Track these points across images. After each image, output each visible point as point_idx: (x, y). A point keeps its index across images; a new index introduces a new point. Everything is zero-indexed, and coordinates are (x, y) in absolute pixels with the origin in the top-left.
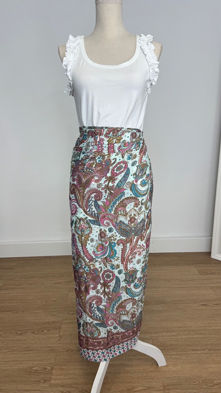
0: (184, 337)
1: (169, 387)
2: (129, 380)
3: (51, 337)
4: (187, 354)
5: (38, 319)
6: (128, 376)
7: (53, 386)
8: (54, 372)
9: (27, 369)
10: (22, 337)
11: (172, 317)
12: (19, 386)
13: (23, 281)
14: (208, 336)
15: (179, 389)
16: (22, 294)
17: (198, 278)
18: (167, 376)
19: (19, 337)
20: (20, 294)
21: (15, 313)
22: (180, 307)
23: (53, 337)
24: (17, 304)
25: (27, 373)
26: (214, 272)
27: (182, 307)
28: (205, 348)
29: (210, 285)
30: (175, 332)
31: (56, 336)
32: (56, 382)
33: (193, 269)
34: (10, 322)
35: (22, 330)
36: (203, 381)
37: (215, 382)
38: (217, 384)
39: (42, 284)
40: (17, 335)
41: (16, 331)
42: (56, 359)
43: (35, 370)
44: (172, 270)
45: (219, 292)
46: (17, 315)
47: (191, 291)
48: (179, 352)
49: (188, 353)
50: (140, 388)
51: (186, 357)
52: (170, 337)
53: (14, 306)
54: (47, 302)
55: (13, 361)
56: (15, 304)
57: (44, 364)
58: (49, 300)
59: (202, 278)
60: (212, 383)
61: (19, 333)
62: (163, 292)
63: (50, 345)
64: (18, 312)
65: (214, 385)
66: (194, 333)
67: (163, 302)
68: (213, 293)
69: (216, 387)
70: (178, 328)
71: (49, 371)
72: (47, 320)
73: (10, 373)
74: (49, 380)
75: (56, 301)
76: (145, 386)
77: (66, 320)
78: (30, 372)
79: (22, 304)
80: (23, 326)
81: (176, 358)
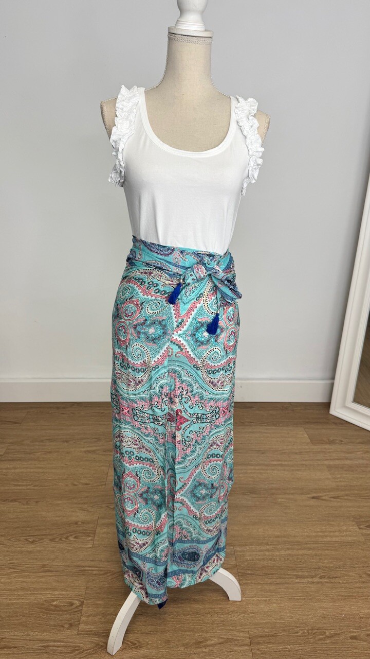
0: (283, 553)
1: (259, 639)
2: (199, 627)
3: (81, 547)
4: (288, 583)
5: (59, 517)
6: (197, 620)
7: (84, 634)
8: (84, 609)
9: (43, 604)
11: (266, 518)
12: (31, 633)
13: (37, 447)
14: (320, 552)
15: (273, 643)
16: (34, 470)
17: (308, 450)
18: (256, 621)
19: (30, 547)
20: (32, 470)
21: (24, 505)
22: (280, 500)
23: (83, 548)
24: (28, 487)
25: (43, 610)
26: (333, 440)
27: (283, 500)
28: (314, 574)
29: (326, 463)
30: (271, 545)
31: (88, 546)
32: (88, 627)
33: (301, 433)
34: (16, 520)
35: (35, 535)
36: (310, 631)
37: (328, 633)
38: (331, 637)
39: (68, 453)
40: (28, 543)
41: (25, 538)
42: (87, 588)
43: (55, 606)
44: (269, 433)
45: (339, 476)
46: (28, 508)
47: (298, 473)
48: (275, 579)
49: (288, 581)
50: (215, 640)
51: (285, 588)
52: (262, 553)
53: (23, 491)
54: (75, 485)
55: (23, 589)
56: (23, 487)
57: (69, 596)
58: (78, 482)
59: (314, 450)
60: (323, 635)
61: (30, 540)
62: (254, 473)
63: (79, 563)
64: (29, 502)
65: (325, 638)
66: (299, 547)
67: (253, 491)
68: (330, 477)
69: (328, 642)
70: (276, 537)
71: (76, 607)
72: (74, 519)
73: (17, 610)
74: (77, 623)
75: (89, 484)
76: (222, 638)
77: (103, 518)
78: (47, 609)
79: (36, 488)
80: (37, 528)
81: (270, 590)
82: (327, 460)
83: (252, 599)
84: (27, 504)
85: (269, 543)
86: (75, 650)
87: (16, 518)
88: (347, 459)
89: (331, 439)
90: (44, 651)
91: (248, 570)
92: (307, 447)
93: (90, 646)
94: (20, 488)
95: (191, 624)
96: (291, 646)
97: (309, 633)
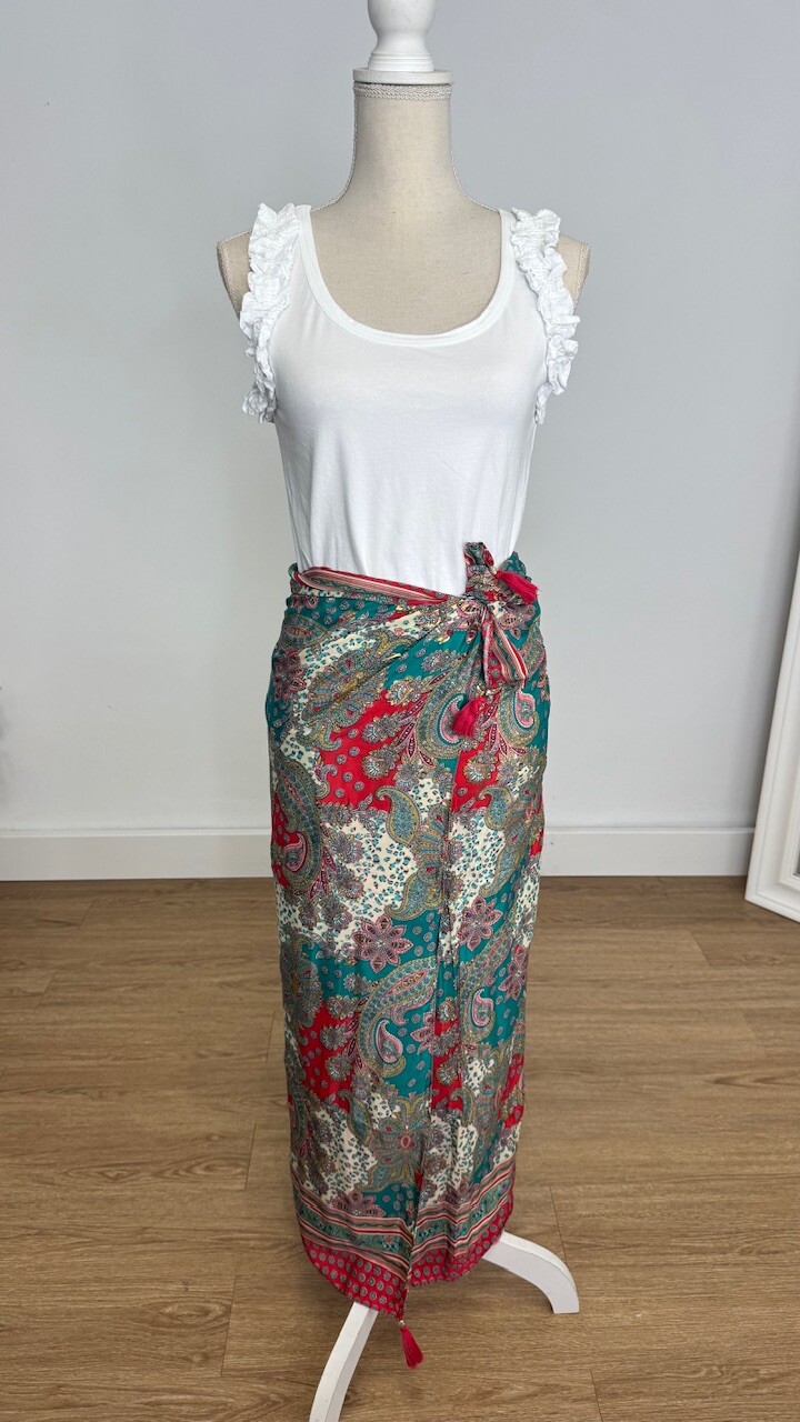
0: (658, 1199)
1: (614, 1386)
2: (483, 1361)
3: (220, 1190)
4: (671, 1265)
5: (171, 1124)
6: (479, 1346)
7: (234, 1377)
8: (234, 1322)
9: (143, 1312)
10: (121, 1191)
11: (618, 1125)
12: (121, 1375)
13: (117, 976)
14: (738, 1197)
15: (646, 1396)
16: (113, 1026)
17: (703, 979)
18: (607, 1347)
19: (113, 1190)
20: (108, 1026)
21: (93, 1099)
22: (645, 1087)
23: (225, 1190)
24: (101, 1062)
25: (145, 1325)
26: (756, 957)
27: (653, 1087)
28: (727, 1245)
29: (742, 1005)
30: (630, 1183)
31: (235, 1187)
32: (244, 1362)
33: (686, 942)
34: (78, 1131)
35: (122, 1165)
36: (724, 1369)
37: (763, 1372)
38: (772, 1380)
39: (183, 987)
40: (106, 1182)
41: (99, 1170)
42: (238, 1277)
43: (171, 1316)
44: (616, 943)
45: (772, 1033)
46: (102, 1106)
47: (682, 1027)
48: (644, 1255)
49: (673, 1260)
50: (520, 1389)
51: (666, 1277)
52: (612, 1200)
53: (89, 1070)
54: (201, 1056)
56: (91, 1062)
57: (201, 1295)
58: (208, 1050)
59: (716, 979)
60: (753, 1377)
61: (111, 1175)
62: (588, 1029)
63: (217, 1224)
64: (104, 1094)
65: (757, 1382)
66: (693, 1187)
67: (587, 1068)
68: (752, 1035)
69: (765, 1391)
70: (641, 1166)
71: (216, 1319)
72: (203, 1129)
73: (89, 1325)
74: (219, 1352)
75: (232, 1054)
76: (534, 1384)
77: (265, 1127)
78: (154, 1321)
79: (118, 1063)
80: (122, 1149)
81: (633, 1280)
82: (744, 999)
83: (596, 1299)
84: (101, 1097)
85: (627, 1179)
86: (218, 1411)
87: (78, 1128)
88: (787, 997)
89: (751, 954)
90: (150, 1413)
91: (585, 1236)
92: (700, 973)
93: (248, 1403)
94: (85, 1063)
95: (465, 1354)
96: (685, 1401)
97: (722, 1372)
